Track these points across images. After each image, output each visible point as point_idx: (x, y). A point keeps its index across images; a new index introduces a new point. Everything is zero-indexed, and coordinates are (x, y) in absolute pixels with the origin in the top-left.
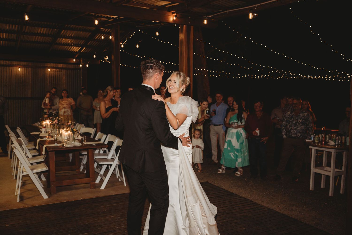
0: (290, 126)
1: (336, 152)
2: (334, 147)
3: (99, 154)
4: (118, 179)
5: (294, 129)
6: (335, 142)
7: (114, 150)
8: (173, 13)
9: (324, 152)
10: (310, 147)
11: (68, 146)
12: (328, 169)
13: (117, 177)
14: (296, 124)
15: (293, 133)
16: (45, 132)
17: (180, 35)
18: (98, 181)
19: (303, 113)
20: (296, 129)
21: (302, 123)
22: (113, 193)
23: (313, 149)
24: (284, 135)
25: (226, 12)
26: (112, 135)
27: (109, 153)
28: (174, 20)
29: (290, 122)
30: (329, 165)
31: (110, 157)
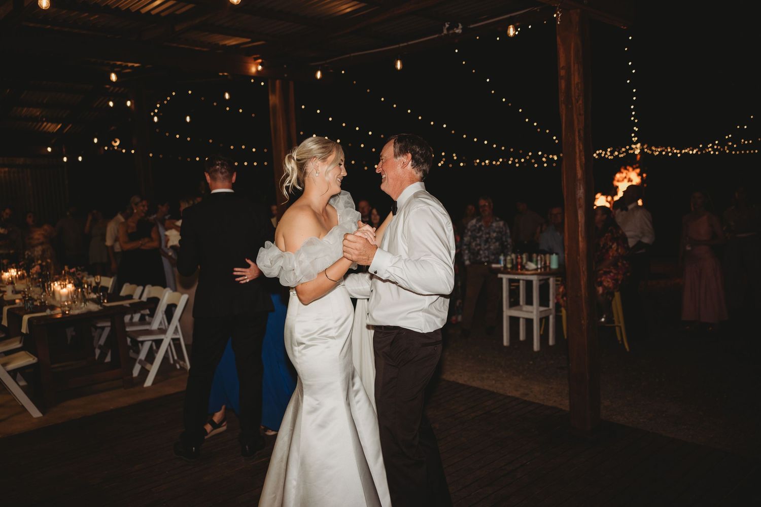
0: (477, 245)
1: (540, 280)
2: (535, 272)
3: (132, 323)
4: (174, 365)
5: (485, 249)
6: (537, 264)
7: (164, 313)
8: (256, 59)
9: (521, 282)
10: (500, 276)
11: (76, 312)
12: (529, 308)
13: (172, 362)
14: (487, 241)
15: (483, 256)
16: (12, 292)
17: (270, 98)
18: (136, 372)
19: (497, 221)
20: (488, 249)
21: (497, 239)
22: (169, 390)
23: (505, 278)
24: (467, 260)
25: (348, 55)
26: (153, 285)
27: (152, 320)
28: (258, 71)
29: (477, 237)
30: (529, 302)
31: (155, 326)
